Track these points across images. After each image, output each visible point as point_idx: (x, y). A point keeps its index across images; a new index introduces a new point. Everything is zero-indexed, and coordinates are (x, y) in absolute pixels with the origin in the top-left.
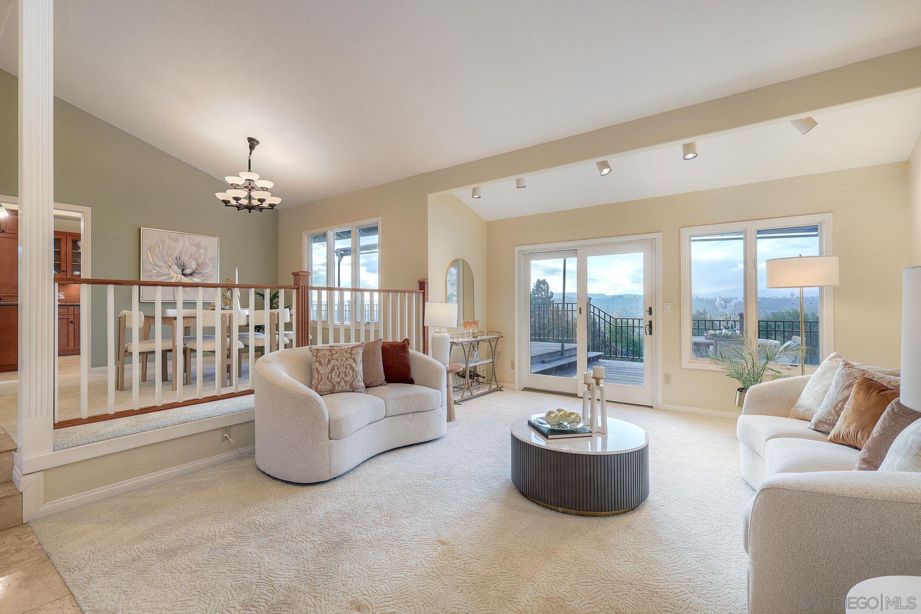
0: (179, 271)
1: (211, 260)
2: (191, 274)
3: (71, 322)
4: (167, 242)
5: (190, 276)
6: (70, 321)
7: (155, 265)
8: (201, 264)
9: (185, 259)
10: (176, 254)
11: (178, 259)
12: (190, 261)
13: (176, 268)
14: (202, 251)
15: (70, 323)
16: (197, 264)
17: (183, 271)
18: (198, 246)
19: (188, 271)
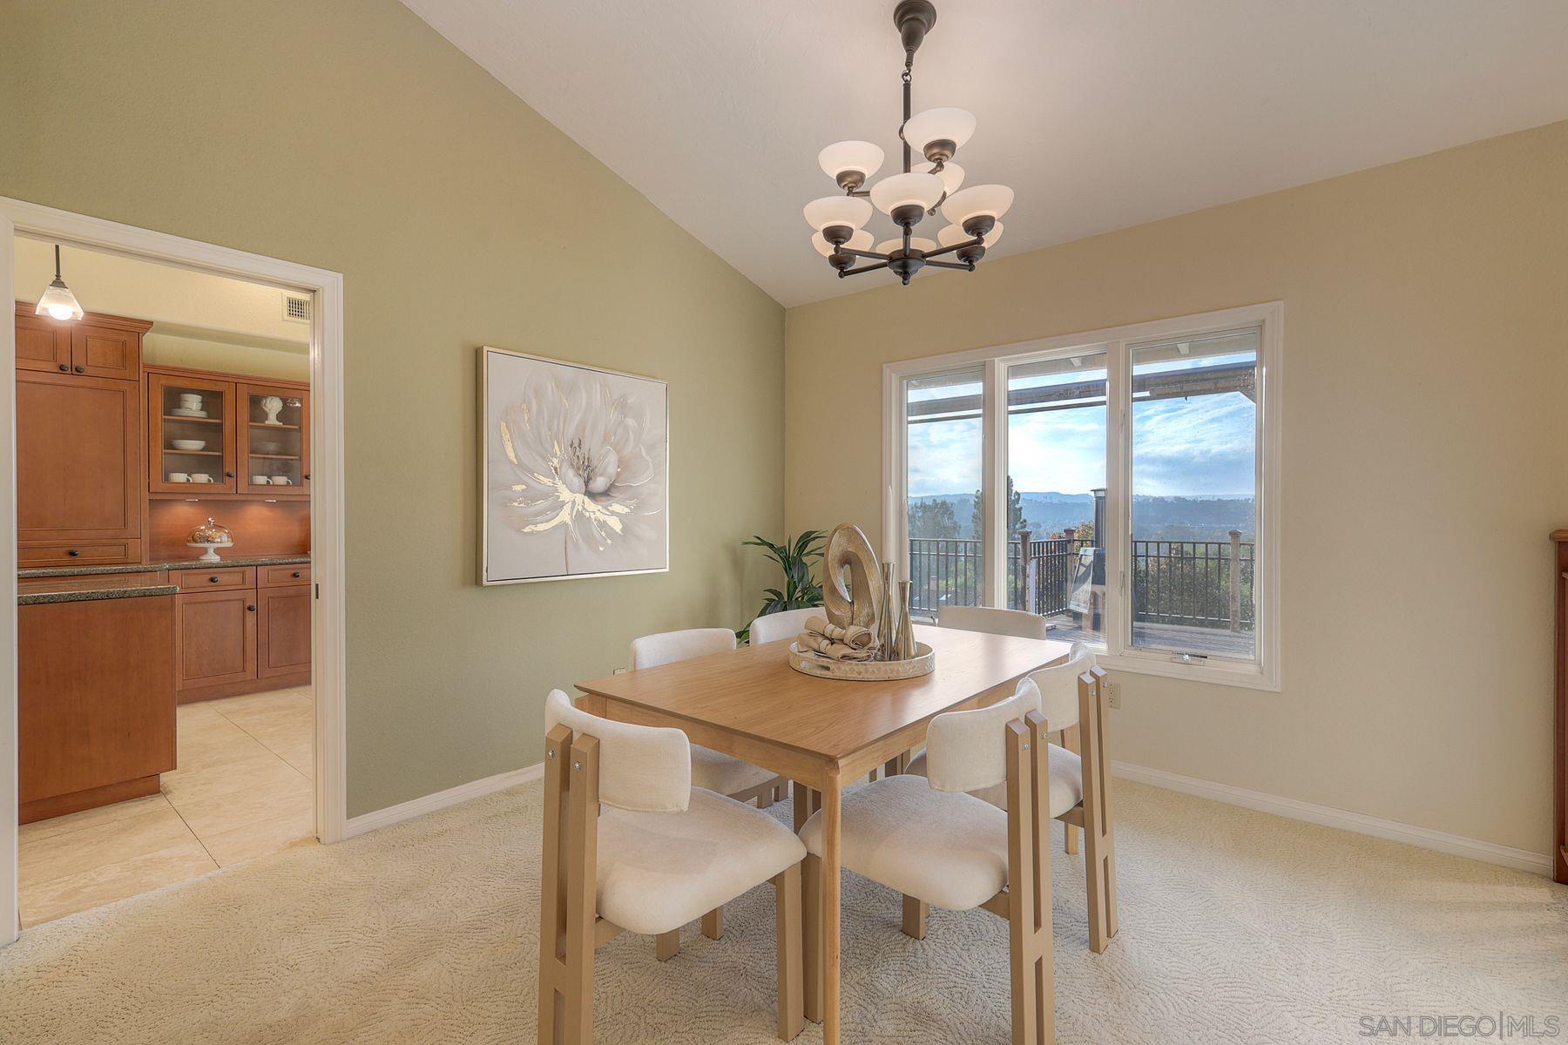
0: (578, 482)
1: (650, 447)
2: (606, 493)
3: (250, 609)
4: (550, 393)
5: (604, 498)
6: (247, 605)
7: (520, 465)
8: (628, 461)
9: (592, 445)
10: (571, 431)
11: (576, 446)
12: (603, 451)
13: (571, 473)
14: (630, 422)
15: (248, 612)
16: (621, 463)
17: (587, 483)
18: (622, 406)
19: (599, 483)
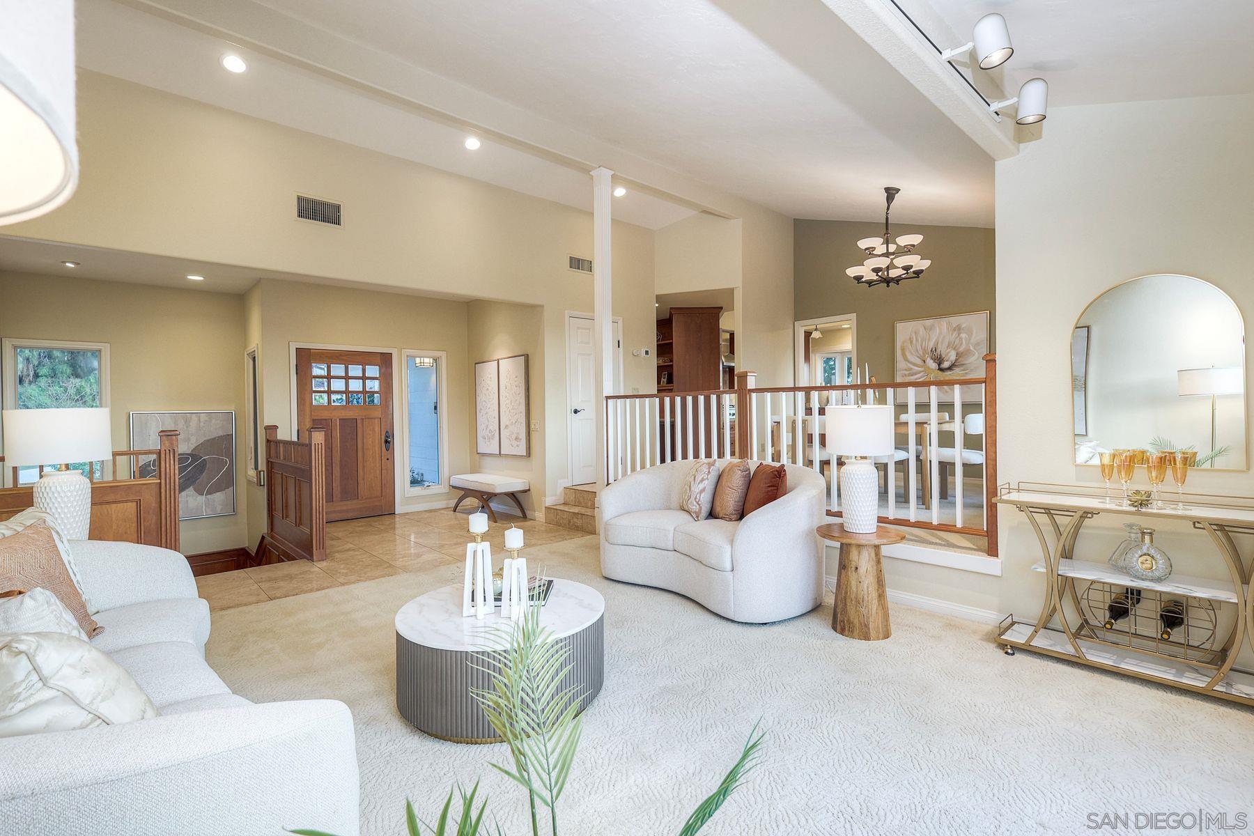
0: (935, 365)
1: (977, 344)
2: (950, 368)
4: (921, 332)
5: (949, 371)
7: (909, 361)
8: (962, 353)
9: (942, 349)
10: (931, 345)
11: (934, 350)
12: (948, 351)
13: (931, 362)
14: (963, 335)
16: (957, 354)
17: (939, 365)
18: (958, 329)
19: (946, 365)
